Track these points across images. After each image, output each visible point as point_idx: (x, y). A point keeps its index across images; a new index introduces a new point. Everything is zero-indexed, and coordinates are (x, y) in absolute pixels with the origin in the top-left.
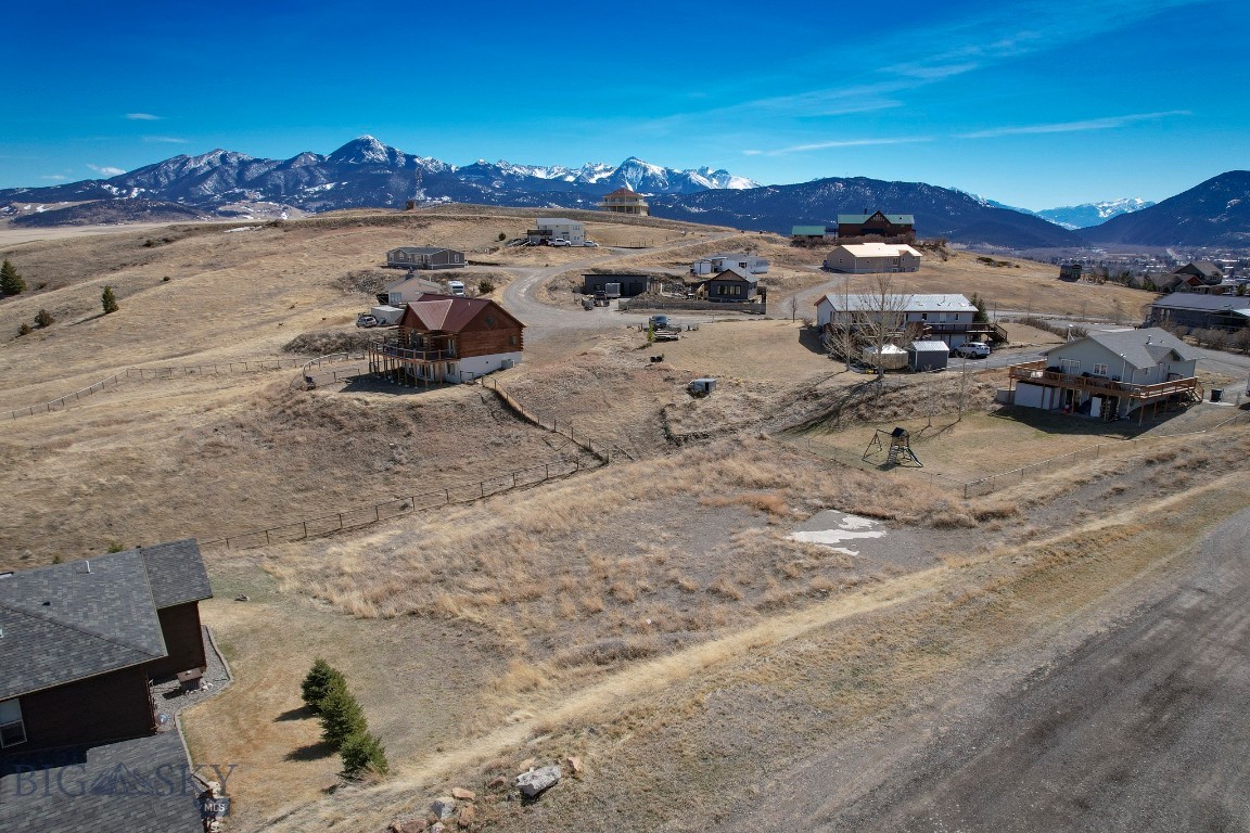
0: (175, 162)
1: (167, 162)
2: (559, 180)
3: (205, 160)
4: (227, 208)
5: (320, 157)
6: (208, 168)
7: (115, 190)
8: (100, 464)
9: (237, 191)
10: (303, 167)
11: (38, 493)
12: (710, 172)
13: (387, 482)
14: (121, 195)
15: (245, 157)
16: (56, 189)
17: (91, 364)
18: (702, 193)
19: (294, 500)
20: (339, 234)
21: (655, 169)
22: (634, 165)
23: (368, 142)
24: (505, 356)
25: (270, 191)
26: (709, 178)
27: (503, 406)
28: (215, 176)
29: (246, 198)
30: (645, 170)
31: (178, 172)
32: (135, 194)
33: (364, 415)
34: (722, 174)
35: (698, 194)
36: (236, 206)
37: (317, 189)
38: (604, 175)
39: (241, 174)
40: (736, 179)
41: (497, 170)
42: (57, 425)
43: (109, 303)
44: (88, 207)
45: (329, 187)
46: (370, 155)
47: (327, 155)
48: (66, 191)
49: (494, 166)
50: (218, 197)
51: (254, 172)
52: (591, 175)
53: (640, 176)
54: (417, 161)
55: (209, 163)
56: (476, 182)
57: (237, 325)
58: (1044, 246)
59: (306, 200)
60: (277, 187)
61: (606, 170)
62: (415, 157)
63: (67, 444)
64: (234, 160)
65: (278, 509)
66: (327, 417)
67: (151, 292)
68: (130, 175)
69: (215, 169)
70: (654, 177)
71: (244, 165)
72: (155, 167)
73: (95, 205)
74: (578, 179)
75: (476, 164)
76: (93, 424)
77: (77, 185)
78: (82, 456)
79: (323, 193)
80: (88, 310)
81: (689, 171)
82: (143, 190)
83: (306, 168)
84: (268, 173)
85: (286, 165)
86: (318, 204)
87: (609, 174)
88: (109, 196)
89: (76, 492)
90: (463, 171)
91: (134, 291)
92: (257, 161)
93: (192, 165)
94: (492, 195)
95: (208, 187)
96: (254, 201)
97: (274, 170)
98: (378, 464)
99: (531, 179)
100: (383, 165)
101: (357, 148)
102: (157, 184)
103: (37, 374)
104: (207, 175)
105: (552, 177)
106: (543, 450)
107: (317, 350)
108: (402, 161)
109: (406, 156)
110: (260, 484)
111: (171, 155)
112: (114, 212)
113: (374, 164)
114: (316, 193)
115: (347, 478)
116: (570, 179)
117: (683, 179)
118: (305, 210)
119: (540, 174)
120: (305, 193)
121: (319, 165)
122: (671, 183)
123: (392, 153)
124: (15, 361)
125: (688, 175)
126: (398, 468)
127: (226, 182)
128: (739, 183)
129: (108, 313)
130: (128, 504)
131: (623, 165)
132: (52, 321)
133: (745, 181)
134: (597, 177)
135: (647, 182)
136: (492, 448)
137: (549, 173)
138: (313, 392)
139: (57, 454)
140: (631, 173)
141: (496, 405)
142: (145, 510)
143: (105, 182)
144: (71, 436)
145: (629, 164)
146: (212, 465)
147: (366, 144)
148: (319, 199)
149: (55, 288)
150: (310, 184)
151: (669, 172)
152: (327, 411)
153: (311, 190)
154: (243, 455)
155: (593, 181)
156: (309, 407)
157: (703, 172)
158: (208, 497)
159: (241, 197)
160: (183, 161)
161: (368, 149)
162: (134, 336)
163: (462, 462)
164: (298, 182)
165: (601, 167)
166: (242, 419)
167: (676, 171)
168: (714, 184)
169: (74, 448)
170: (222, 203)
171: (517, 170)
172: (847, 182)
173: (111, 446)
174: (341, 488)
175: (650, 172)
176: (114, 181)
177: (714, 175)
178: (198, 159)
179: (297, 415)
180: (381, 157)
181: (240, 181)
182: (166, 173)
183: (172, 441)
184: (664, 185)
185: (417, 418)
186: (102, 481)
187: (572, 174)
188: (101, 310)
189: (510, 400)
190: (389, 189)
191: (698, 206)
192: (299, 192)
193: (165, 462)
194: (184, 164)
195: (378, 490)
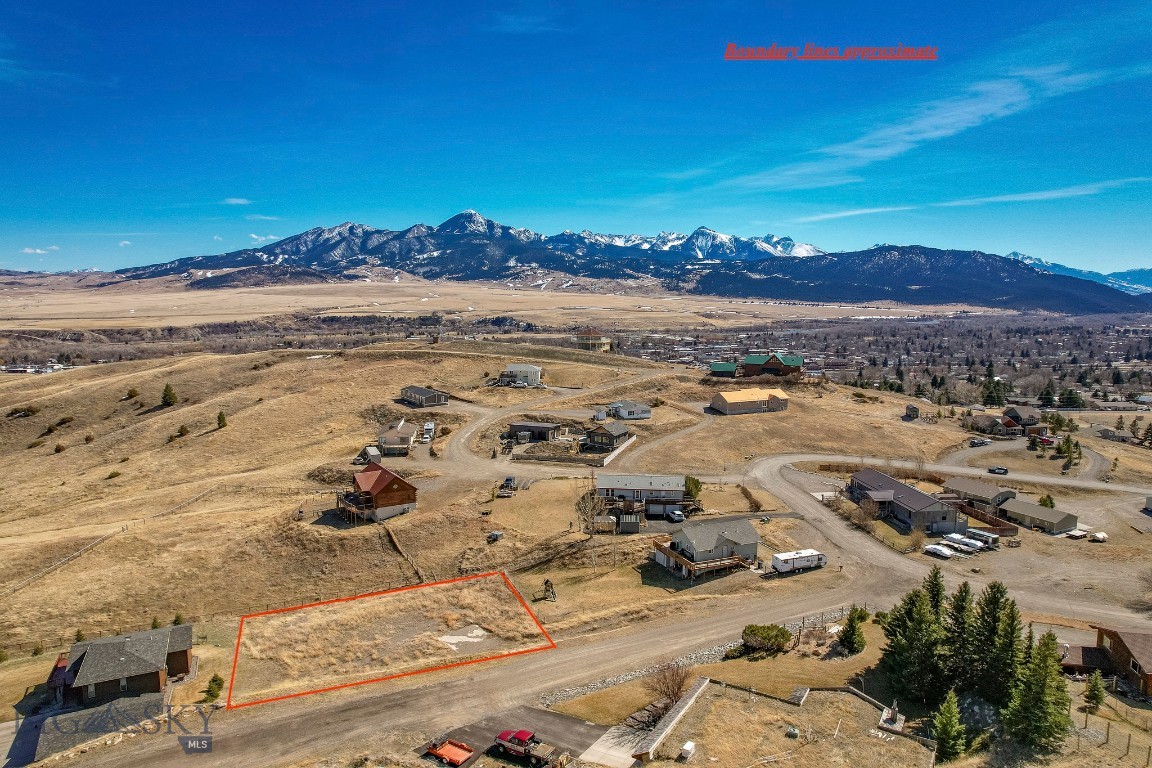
0: (313, 234)
1: (307, 233)
2: (636, 248)
3: (336, 231)
4: (351, 272)
5: (430, 228)
6: (338, 238)
7: (265, 256)
8: (187, 560)
9: (360, 257)
10: (415, 237)
11: (157, 576)
12: (775, 239)
13: (316, 584)
14: (270, 262)
15: (369, 229)
16: (222, 257)
17: (202, 471)
18: (766, 260)
19: (269, 590)
20: (379, 365)
21: (724, 238)
22: (703, 234)
23: (471, 215)
24: (406, 506)
25: (386, 257)
26: (774, 245)
27: (390, 542)
28: (343, 244)
29: (366, 263)
30: (714, 238)
31: (314, 242)
32: (280, 260)
33: (317, 542)
34: (787, 242)
35: (760, 261)
36: (360, 270)
37: (425, 256)
38: (676, 243)
39: (364, 243)
40: (800, 246)
41: (581, 239)
42: (172, 529)
43: (221, 421)
44: (243, 273)
45: (435, 254)
46: (472, 227)
47: (436, 227)
48: (230, 259)
49: (579, 236)
50: (343, 263)
51: (374, 241)
52: (664, 243)
53: (709, 244)
54: (511, 231)
55: (340, 234)
56: (562, 250)
57: (293, 445)
58: (1104, 312)
59: (417, 266)
60: (393, 254)
61: (678, 239)
62: (510, 228)
63: (174, 544)
64: (359, 231)
65: (261, 596)
66: (300, 541)
67: (249, 411)
68: (279, 244)
69: (344, 239)
70: (722, 245)
71: (367, 235)
72: (297, 238)
73: (248, 271)
74: (653, 246)
75: (563, 234)
76: (190, 531)
77: (239, 253)
78: (180, 553)
79: (432, 259)
80: (210, 424)
81: (756, 238)
82: (286, 256)
83: (418, 238)
84: (386, 242)
85: (401, 236)
86: (426, 269)
87: (681, 242)
88: (259, 262)
89: (173, 577)
90: (551, 240)
91: (239, 409)
92: (378, 232)
93: (326, 235)
94: (574, 262)
95: (337, 254)
96: (373, 266)
97: (392, 239)
98: (314, 573)
99: (610, 247)
100: (483, 235)
101: (461, 221)
102: (297, 252)
103: (174, 477)
104: (338, 243)
105: (629, 244)
106: (396, 571)
107: (324, 480)
108: (498, 232)
109: (503, 228)
110: (257, 580)
111: (309, 228)
112: (262, 277)
113: (475, 234)
114: (424, 259)
115: (298, 580)
116: (646, 246)
117: (749, 246)
118: (414, 274)
119: (619, 243)
120: (415, 259)
121: (428, 235)
122: (737, 250)
123: (490, 225)
124: (162, 465)
125: (754, 243)
126: (323, 576)
127: (352, 250)
128: (801, 251)
129: (220, 428)
130: (195, 586)
131: (694, 234)
132: (188, 432)
133: (808, 247)
134: (670, 244)
135: (716, 250)
136: (373, 567)
137: (627, 241)
138: (299, 523)
139: (169, 551)
140: (701, 242)
141: (386, 540)
142: (201, 590)
143: (259, 250)
144: (177, 539)
145: (700, 233)
146: (238, 566)
147: (469, 218)
148: (427, 265)
149: (194, 403)
150: (421, 252)
151: (736, 240)
152: (301, 537)
153: (421, 257)
154: (254, 561)
155: (666, 248)
156: (293, 533)
157: (768, 239)
158: (231, 585)
159: (364, 262)
160: (319, 232)
161: (470, 222)
162: (233, 449)
163: (353, 575)
164: (410, 250)
165: (674, 236)
166: (261, 537)
167: (742, 239)
168: (778, 251)
169: (177, 548)
170: (346, 268)
171: (599, 239)
172: (903, 250)
173: (194, 549)
174: (292, 586)
175: (718, 240)
176: (265, 249)
177: (778, 242)
178: (331, 231)
179: (287, 537)
180: (481, 229)
181: (364, 249)
182: (305, 242)
183: (223, 549)
184: (732, 252)
185: (342, 546)
186: (186, 571)
187: (647, 242)
188: (217, 426)
189: (394, 537)
190: (486, 256)
191: (760, 272)
192: (410, 259)
193: (216, 561)
194: (320, 235)
195: (309, 588)
